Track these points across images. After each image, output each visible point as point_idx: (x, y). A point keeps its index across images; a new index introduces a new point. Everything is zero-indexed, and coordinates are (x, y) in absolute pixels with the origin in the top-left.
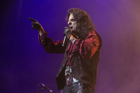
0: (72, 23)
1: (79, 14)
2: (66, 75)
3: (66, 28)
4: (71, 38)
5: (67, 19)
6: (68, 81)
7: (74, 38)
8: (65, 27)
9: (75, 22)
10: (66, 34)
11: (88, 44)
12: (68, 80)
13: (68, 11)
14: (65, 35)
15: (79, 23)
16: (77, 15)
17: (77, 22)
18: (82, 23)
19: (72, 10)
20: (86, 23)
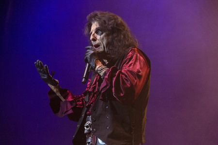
0: (98, 37)
1: (109, 21)
2: (86, 132)
3: (89, 49)
4: (98, 67)
5: (86, 32)
6: (89, 143)
7: (103, 67)
8: (88, 47)
9: (104, 34)
10: (89, 60)
11: (126, 76)
12: (89, 141)
13: (88, 17)
14: (86, 61)
15: (110, 37)
16: (105, 21)
17: (107, 36)
18: (115, 35)
19: (96, 15)
20: (122, 36)
